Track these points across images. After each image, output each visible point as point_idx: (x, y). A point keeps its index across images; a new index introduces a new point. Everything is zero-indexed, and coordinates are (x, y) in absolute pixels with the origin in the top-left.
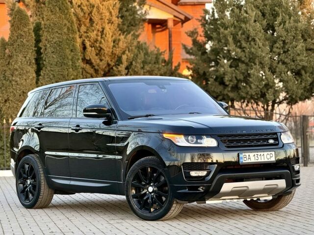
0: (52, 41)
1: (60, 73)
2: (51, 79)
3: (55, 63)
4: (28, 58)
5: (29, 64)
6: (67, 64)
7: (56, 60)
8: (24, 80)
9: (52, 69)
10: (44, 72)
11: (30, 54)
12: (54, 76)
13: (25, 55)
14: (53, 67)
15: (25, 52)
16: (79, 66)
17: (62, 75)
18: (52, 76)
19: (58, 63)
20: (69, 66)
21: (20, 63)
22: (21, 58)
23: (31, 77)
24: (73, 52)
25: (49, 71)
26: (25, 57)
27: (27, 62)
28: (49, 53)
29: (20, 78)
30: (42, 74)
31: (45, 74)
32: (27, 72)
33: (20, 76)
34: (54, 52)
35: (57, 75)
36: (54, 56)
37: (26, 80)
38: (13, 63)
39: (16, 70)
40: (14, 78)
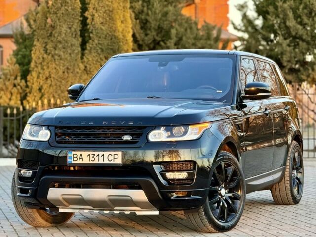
0: (101, 10)
3: (104, 36)
4: (73, 29)
5: (74, 36)
6: (118, 37)
7: (105, 33)
8: (68, 55)
10: (91, 46)
11: (76, 24)
13: (70, 26)
14: (101, 41)
15: (69, 22)
17: (111, 49)
18: (99, 51)
19: (108, 35)
20: (120, 38)
21: (64, 35)
22: (65, 28)
23: (76, 51)
24: (124, 23)
25: (96, 45)
26: (70, 28)
27: (72, 34)
28: (97, 23)
29: (64, 52)
30: (88, 48)
31: (91, 48)
32: (71, 45)
33: (64, 50)
34: (102, 23)
36: (103, 28)
37: (70, 54)
38: (56, 35)
39: (60, 42)
40: (57, 52)
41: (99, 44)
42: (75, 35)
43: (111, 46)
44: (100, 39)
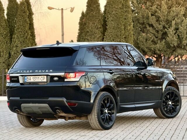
0: (111, 13)
1: (116, 34)
2: (110, 38)
6: (120, 28)
7: (114, 25)
8: (93, 39)
9: (111, 31)
10: (107, 33)
11: (97, 21)
12: (112, 36)
13: (94, 23)
14: (112, 30)
15: (94, 20)
16: (129, 29)
17: (117, 35)
18: (111, 36)
19: (115, 27)
20: (121, 29)
21: (91, 28)
22: (91, 24)
23: (98, 37)
24: (126, 20)
25: (109, 33)
27: (95, 27)
29: (90, 38)
30: (105, 34)
31: (107, 34)
32: (95, 33)
33: (90, 36)
34: (112, 20)
35: (114, 35)
36: (112, 23)
37: (94, 38)
38: (86, 28)
39: (88, 32)
40: (86, 38)
41: (111, 32)
42: (97, 27)
43: (116, 33)
44: (111, 30)
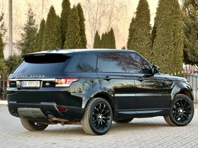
0: (161, 19)
1: (164, 40)
2: (159, 44)
3: (162, 34)
4: (144, 31)
7: (163, 32)
9: (160, 38)
11: (146, 28)
12: (161, 43)
13: (143, 29)
15: (143, 27)
16: (179, 36)
17: (165, 42)
19: (164, 34)
20: (170, 36)
21: (139, 34)
22: (140, 31)
23: (147, 43)
24: (176, 26)
25: (158, 39)
27: (144, 34)
28: (159, 27)
29: (139, 44)
30: (155, 41)
32: (144, 40)
36: (161, 29)
40: (135, 44)
44: (160, 36)
